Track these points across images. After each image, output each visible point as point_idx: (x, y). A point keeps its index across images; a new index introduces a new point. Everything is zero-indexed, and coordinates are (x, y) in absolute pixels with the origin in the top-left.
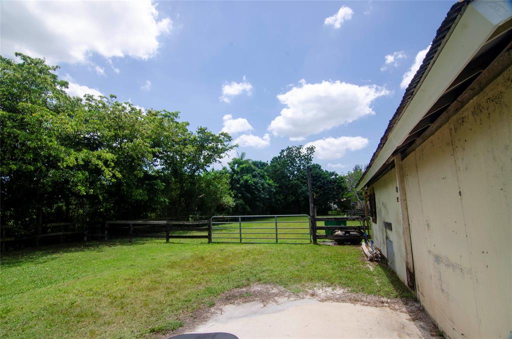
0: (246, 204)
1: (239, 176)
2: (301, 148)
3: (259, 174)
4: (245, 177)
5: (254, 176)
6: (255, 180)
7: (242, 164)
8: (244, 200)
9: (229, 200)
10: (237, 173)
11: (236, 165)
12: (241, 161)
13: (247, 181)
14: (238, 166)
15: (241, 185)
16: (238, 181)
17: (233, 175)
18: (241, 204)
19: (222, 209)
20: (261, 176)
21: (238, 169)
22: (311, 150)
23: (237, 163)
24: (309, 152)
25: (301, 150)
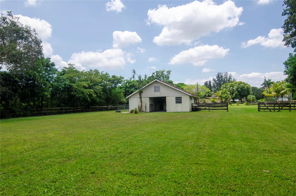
7: (130, 83)
10: (128, 88)
11: (128, 84)
12: (130, 82)
14: (129, 84)
17: (126, 89)
21: (128, 86)
22: (169, 72)
23: (128, 83)
24: (168, 73)
25: (164, 72)
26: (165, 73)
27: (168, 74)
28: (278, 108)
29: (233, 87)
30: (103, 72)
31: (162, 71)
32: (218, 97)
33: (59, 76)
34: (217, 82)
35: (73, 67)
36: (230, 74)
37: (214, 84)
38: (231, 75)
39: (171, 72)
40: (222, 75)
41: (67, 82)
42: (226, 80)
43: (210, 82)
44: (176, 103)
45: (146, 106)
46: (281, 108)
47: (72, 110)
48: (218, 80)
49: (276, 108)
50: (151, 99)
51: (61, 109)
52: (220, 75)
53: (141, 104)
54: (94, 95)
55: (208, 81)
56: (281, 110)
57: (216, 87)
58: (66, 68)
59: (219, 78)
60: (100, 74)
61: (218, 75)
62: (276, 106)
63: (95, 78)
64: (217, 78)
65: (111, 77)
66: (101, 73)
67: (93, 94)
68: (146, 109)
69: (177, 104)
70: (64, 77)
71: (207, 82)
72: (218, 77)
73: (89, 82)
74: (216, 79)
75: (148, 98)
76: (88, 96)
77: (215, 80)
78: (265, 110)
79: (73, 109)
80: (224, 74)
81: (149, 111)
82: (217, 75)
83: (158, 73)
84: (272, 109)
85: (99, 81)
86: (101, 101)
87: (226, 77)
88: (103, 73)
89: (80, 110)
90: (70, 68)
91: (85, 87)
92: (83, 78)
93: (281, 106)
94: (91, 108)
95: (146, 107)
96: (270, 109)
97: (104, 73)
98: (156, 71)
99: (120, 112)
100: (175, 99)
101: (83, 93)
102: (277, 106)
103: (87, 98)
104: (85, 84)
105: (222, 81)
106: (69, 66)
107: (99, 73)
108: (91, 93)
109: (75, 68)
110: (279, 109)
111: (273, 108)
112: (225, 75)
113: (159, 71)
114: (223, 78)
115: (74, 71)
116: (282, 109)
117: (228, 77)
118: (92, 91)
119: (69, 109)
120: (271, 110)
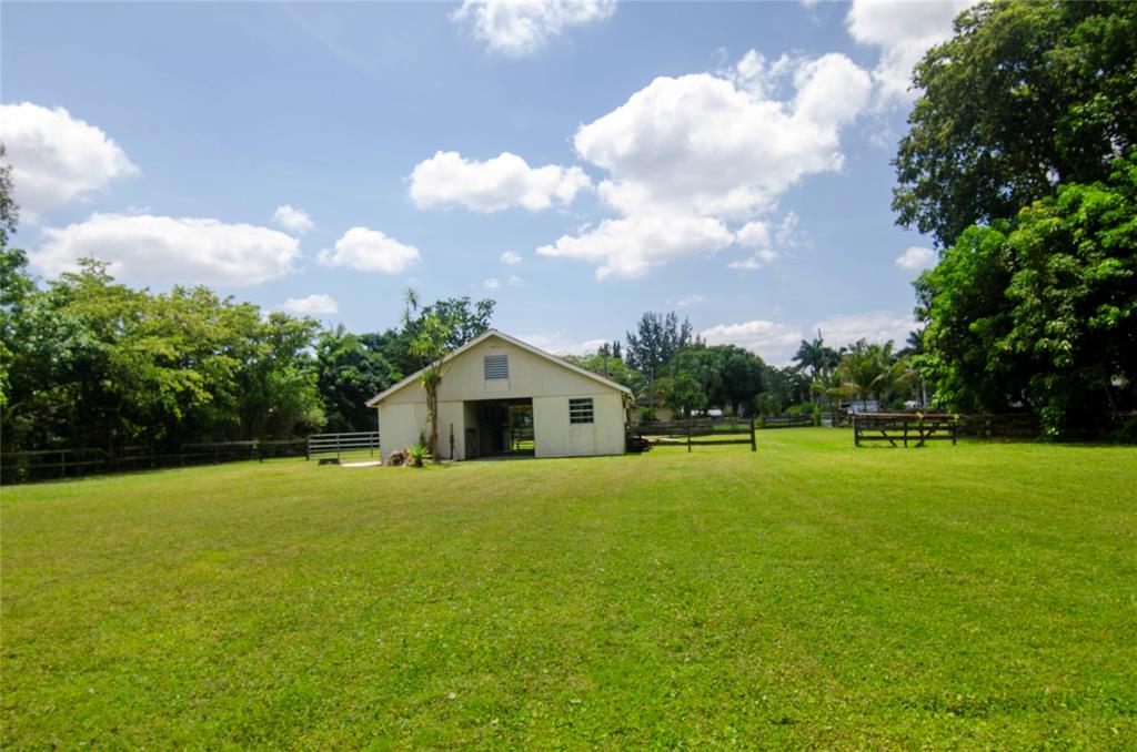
0: (346, 420)
1: (334, 371)
2: (465, 303)
3: (372, 364)
4: (345, 373)
5: (363, 369)
6: (364, 376)
7: (338, 346)
8: (343, 413)
9: (317, 415)
10: (331, 365)
11: (327, 349)
12: (337, 341)
13: (348, 380)
14: (332, 351)
15: (338, 387)
16: (332, 380)
17: (322, 369)
18: (336, 420)
19: (304, 429)
20: (376, 368)
21: (332, 359)
22: (486, 306)
23: (329, 344)
24: (483, 312)
25: (466, 306)
26: (473, 310)
27: (484, 315)
28: (917, 433)
29: (709, 364)
30: (232, 297)
31: (460, 300)
32: (663, 402)
33: (48, 313)
34: (642, 346)
35: (102, 272)
36: (687, 321)
37: (632, 354)
38: (690, 321)
39: (493, 308)
40: (658, 321)
41: (85, 339)
42: (671, 340)
43: (617, 348)
44: (573, 421)
45: (452, 437)
46: (926, 433)
47: (102, 462)
48: (646, 339)
49: (910, 433)
50: (469, 405)
51: (48, 458)
52: (650, 322)
53: (435, 426)
54: (203, 396)
55: (612, 344)
56: (927, 442)
57: (639, 365)
58: (74, 277)
59: (649, 333)
60: (224, 307)
61: (644, 320)
62: (911, 429)
63: (202, 323)
64: (641, 333)
65: (265, 320)
66: (226, 302)
67: (197, 390)
68: (452, 447)
69: (576, 425)
70: (70, 315)
71: (606, 346)
72: (645, 329)
73: (178, 338)
74: (639, 338)
75: (461, 405)
76: (171, 398)
77: (635, 338)
78: (876, 442)
79: (107, 458)
80: (664, 319)
81: (463, 456)
82: (641, 321)
83: (446, 310)
84: (901, 438)
85: (220, 338)
86: (225, 420)
87: (672, 331)
88: (232, 302)
89: (134, 458)
90: (87, 275)
91: (161, 361)
92: (149, 320)
93: (927, 428)
94: (187, 451)
95: (452, 440)
96: (891, 439)
97: (237, 302)
98: (438, 303)
99: (335, 461)
100: (567, 405)
101: (153, 386)
102: (916, 429)
103: (171, 408)
104: (161, 346)
105: (658, 343)
106: (86, 268)
107: (216, 301)
108: (188, 384)
109: (112, 279)
110: (922, 438)
111: (901, 433)
112: (668, 323)
113: (447, 301)
114: (663, 333)
115: (111, 292)
116: (928, 437)
117: (679, 332)
118: (195, 375)
119: (89, 457)
120: (895, 441)
